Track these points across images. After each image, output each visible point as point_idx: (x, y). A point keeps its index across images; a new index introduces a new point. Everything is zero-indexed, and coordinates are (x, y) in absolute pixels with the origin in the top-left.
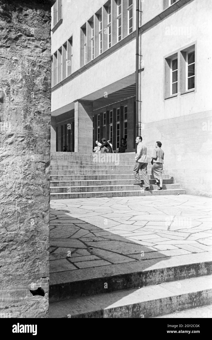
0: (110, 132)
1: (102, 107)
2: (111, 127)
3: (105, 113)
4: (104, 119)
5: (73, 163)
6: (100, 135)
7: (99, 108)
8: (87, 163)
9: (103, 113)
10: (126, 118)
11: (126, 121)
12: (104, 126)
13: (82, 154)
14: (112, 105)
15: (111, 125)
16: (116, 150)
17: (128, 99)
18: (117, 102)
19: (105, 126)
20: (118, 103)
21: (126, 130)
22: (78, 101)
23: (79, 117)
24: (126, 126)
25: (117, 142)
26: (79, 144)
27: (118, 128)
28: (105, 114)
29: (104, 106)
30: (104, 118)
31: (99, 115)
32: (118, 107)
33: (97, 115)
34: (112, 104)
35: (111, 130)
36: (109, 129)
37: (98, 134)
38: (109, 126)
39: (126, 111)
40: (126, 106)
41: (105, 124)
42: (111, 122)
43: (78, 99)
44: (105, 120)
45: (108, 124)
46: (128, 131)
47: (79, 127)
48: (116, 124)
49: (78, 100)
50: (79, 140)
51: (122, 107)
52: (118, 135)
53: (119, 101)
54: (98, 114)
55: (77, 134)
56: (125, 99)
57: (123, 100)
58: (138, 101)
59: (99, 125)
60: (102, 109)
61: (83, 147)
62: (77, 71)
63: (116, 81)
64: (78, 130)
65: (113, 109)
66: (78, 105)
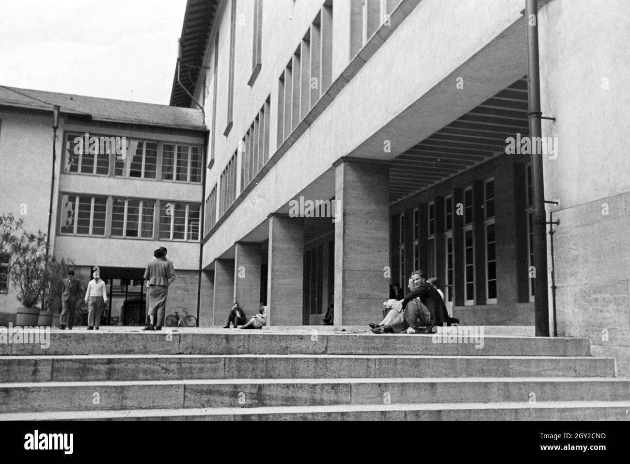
0: (447, 254)
1: (423, 189)
2: (450, 240)
3: (432, 203)
4: (429, 220)
5: (212, 398)
6: (419, 263)
7: (417, 191)
8: (290, 394)
9: (427, 204)
10: (491, 214)
11: (492, 221)
12: (429, 238)
13: (284, 344)
14: (451, 178)
15: (449, 234)
16: (463, 305)
17: (496, 158)
18: (464, 171)
19: (433, 237)
20: (467, 172)
21: (492, 247)
22: (344, 161)
23: (348, 207)
24: (491, 237)
25: (466, 283)
26: (347, 290)
27: (469, 243)
28: (432, 206)
29: (430, 185)
30: (431, 218)
31: (417, 209)
32: (469, 186)
33: (412, 209)
34: (452, 175)
35: (450, 250)
36: (444, 247)
37: (414, 260)
38: (444, 236)
39: (490, 193)
40: (491, 179)
41: (432, 233)
42: (449, 227)
43: (344, 155)
44: (432, 222)
45: (441, 232)
46: (497, 249)
47: (346, 238)
48: (462, 231)
49: (342, 158)
50: (347, 278)
51: (478, 184)
52: (469, 261)
53: (469, 167)
54: (415, 208)
56: (486, 159)
57: (482, 162)
58: (538, 115)
59: (416, 238)
60: (424, 191)
61: (360, 298)
62: (341, 75)
63: (452, 70)
64: (344, 247)
65: (453, 191)
66: (345, 175)
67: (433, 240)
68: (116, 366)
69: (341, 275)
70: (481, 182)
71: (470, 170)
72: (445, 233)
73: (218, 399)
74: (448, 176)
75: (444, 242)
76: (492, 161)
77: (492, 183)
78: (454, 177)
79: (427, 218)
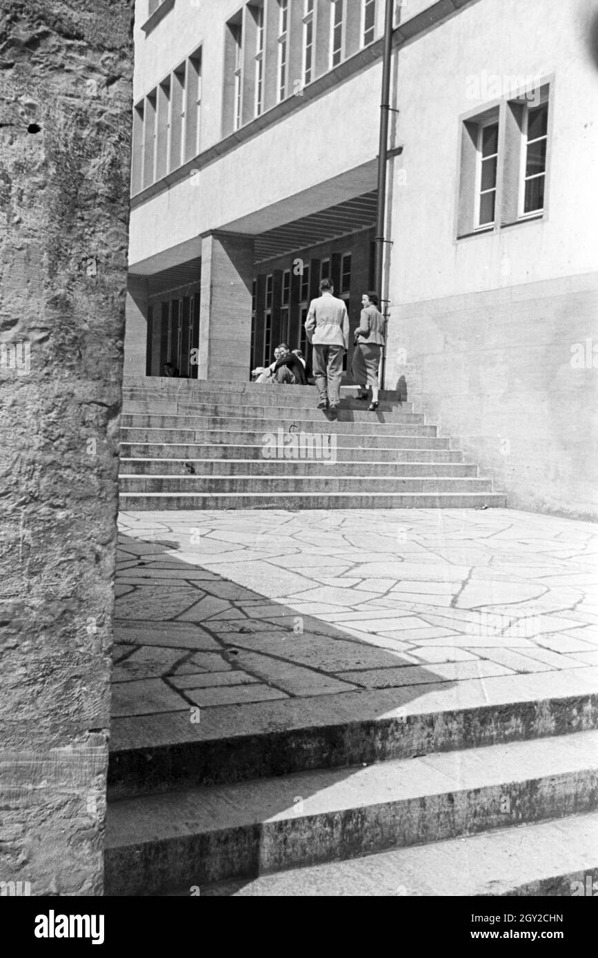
1: (278, 255)
3: (288, 271)
4: (283, 289)
5: (191, 411)
6: (271, 333)
7: (271, 258)
8: (232, 411)
9: (282, 272)
10: (346, 287)
11: (346, 296)
12: (282, 308)
13: (220, 386)
15: (304, 306)
17: (354, 235)
18: (322, 242)
19: (286, 307)
20: (325, 244)
22: (213, 234)
23: (215, 279)
26: (213, 358)
28: (287, 275)
29: (286, 253)
30: (283, 285)
31: (271, 275)
32: (326, 257)
33: (265, 276)
34: (310, 245)
36: (298, 318)
37: (265, 329)
38: (298, 307)
39: (347, 268)
40: (349, 254)
41: (286, 302)
42: (304, 298)
43: (213, 228)
44: (286, 292)
47: (213, 308)
49: (211, 230)
50: (212, 347)
51: (336, 257)
53: (327, 240)
54: (268, 274)
55: (207, 330)
56: (345, 234)
57: (341, 236)
58: (382, 240)
59: (269, 306)
60: (279, 258)
61: (223, 366)
62: (213, 148)
63: (323, 180)
64: (210, 316)
65: (310, 262)
66: (213, 246)
67: (287, 310)
68: (135, 393)
69: (206, 343)
70: (339, 256)
71: (328, 242)
72: (300, 304)
73: (195, 411)
74: (305, 245)
75: (298, 312)
76: (350, 236)
77: (349, 257)
78: (311, 248)
79: (281, 287)
